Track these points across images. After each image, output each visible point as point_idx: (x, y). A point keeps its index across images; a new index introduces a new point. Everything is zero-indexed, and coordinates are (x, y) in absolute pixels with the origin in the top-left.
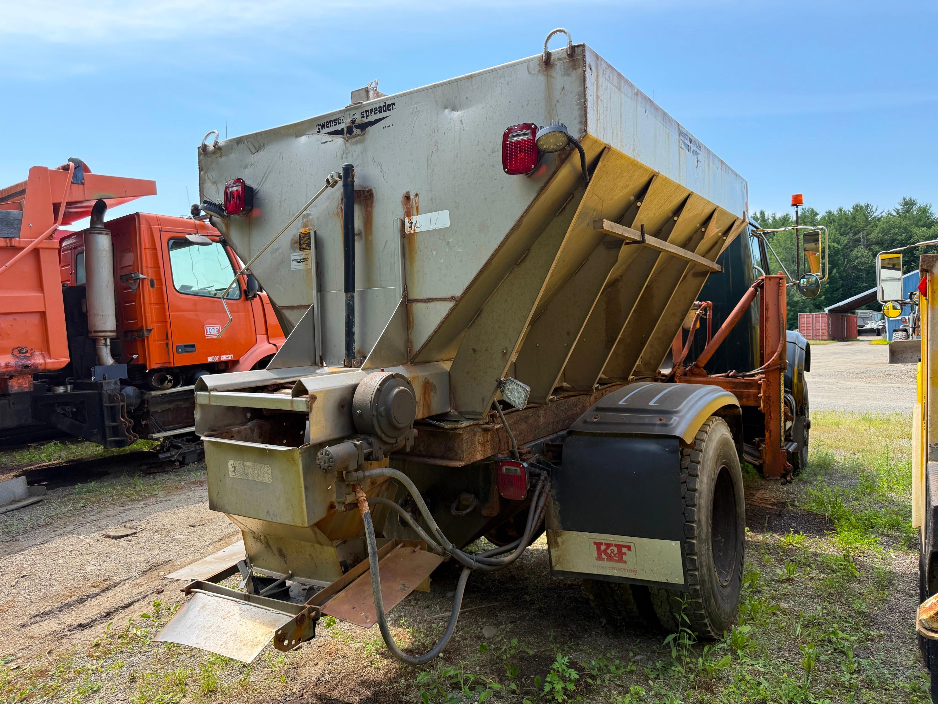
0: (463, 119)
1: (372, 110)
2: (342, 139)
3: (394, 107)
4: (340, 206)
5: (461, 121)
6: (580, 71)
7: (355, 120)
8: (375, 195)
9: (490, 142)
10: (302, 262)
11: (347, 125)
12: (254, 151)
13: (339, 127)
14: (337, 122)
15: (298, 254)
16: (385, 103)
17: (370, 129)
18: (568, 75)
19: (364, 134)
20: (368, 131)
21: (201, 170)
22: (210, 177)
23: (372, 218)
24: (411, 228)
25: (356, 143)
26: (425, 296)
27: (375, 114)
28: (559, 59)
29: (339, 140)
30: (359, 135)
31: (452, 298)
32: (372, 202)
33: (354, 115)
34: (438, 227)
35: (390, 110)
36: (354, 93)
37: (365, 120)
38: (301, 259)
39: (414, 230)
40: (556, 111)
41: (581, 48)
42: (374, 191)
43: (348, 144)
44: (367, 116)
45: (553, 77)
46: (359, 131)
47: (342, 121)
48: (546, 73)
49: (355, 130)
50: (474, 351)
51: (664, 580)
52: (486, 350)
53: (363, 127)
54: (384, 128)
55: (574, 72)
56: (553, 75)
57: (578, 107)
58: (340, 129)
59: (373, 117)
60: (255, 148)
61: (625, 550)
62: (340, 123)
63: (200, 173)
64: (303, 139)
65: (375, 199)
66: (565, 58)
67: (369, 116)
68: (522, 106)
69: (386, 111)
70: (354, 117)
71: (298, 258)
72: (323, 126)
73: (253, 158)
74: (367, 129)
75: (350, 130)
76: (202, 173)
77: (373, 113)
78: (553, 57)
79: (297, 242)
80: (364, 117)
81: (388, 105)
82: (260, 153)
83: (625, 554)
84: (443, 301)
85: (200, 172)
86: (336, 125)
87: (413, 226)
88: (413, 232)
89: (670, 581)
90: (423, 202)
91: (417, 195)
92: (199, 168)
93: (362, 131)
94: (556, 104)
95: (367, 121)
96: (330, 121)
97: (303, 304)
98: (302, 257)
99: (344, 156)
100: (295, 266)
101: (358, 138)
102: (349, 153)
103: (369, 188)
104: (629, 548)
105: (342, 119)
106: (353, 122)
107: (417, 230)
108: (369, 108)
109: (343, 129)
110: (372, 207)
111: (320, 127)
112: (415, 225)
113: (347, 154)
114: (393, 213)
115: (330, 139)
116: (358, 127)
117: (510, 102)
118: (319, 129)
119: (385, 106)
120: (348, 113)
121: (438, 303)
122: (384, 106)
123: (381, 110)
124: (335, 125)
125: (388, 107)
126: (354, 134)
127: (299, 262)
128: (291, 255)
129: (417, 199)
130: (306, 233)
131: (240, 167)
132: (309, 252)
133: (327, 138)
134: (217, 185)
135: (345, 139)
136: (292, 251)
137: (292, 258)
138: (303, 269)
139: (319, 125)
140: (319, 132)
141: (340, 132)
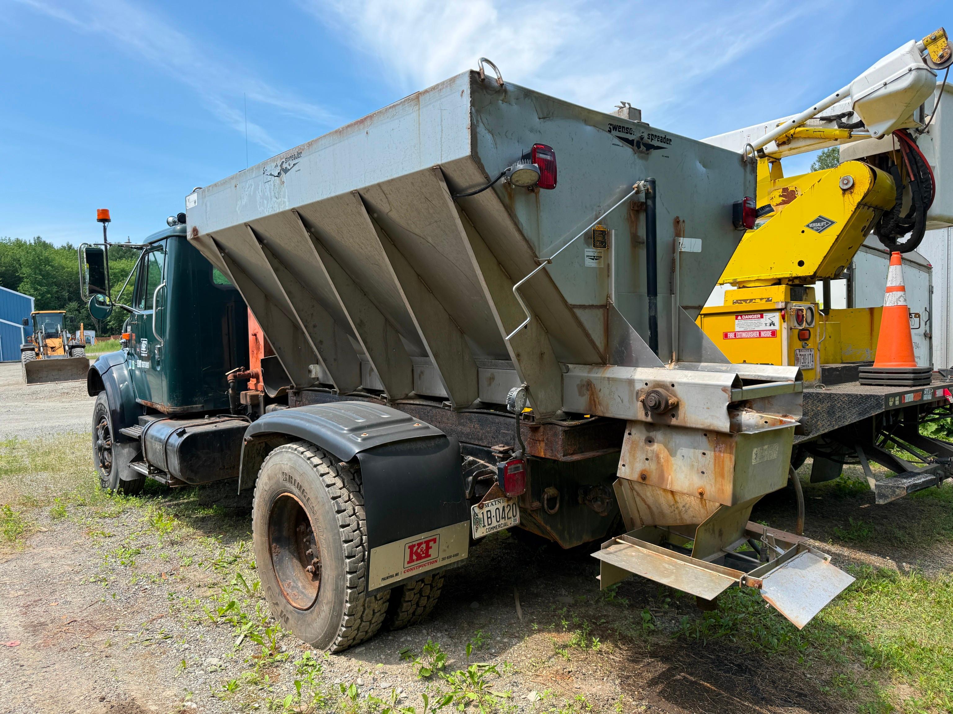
0: (708, 175)
1: (655, 136)
2: (631, 150)
3: (671, 143)
4: (629, 212)
5: (708, 177)
10: (596, 259)
11: (637, 139)
12: (541, 116)
13: (630, 137)
14: (628, 130)
15: (592, 250)
16: (665, 136)
17: (653, 152)
19: (648, 153)
22: (484, 121)
25: (642, 158)
26: (685, 304)
27: (658, 140)
28: (749, 163)
29: (629, 151)
31: (699, 307)
33: (643, 133)
34: (695, 251)
35: (668, 143)
37: (650, 141)
38: (594, 257)
39: (681, 249)
40: (747, 194)
43: (636, 157)
44: (652, 139)
45: (746, 172)
46: (645, 149)
47: (632, 132)
48: (744, 167)
49: (642, 146)
53: (650, 147)
54: (663, 156)
56: (746, 170)
58: (631, 139)
59: (656, 143)
60: (543, 113)
62: (630, 134)
63: (471, 109)
64: (593, 130)
66: (751, 164)
68: (736, 183)
69: (665, 142)
70: (643, 134)
71: (592, 254)
72: (615, 128)
73: (539, 123)
74: (651, 150)
75: (638, 144)
76: (474, 109)
77: (656, 139)
79: (591, 238)
80: (650, 138)
82: (548, 122)
84: (694, 308)
86: (627, 133)
87: (680, 246)
90: (686, 228)
91: (684, 221)
93: (647, 150)
94: (747, 190)
95: (651, 143)
96: (623, 127)
97: (596, 305)
98: (596, 254)
100: (588, 262)
101: (644, 154)
102: (637, 165)
105: (632, 130)
106: (642, 138)
107: (683, 251)
108: (654, 134)
109: (633, 140)
111: (612, 127)
112: (682, 245)
113: (634, 165)
114: (668, 231)
115: (621, 144)
116: (644, 145)
117: (731, 177)
118: (610, 128)
119: (665, 138)
120: (638, 127)
123: (662, 139)
124: (626, 133)
125: (667, 140)
126: (641, 149)
127: (593, 259)
128: (586, 250)
129: (684, 225)
130: (602, 231)
131: (525, 126)
132: (602, 250)
133: (617, 141)
134: (493, 136)
135: (634, 150)
136: (586, 246)
137: (586, 254)
138: (595, 267)
139: (611, 125)
140: (610, 131)
141: (630, 142)
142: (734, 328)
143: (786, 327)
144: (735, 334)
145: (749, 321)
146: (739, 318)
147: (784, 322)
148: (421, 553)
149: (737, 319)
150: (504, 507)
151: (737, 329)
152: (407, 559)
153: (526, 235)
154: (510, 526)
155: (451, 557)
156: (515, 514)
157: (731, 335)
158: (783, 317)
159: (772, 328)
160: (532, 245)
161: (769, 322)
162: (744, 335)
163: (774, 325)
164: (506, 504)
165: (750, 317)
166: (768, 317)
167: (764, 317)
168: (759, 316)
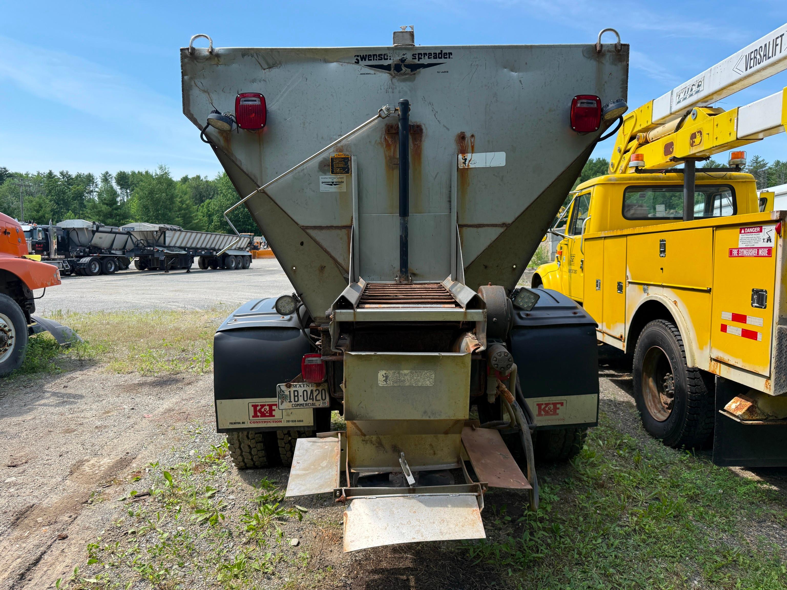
0: (521, 79)
1: (425, 54)
2: (388, 75)
3: (451, 56)
4: (383, 136)
5: (520, 81)
6: (625, 63)
7: (405, 60)
8: (424, 130)
9: (548, 103)
10: (335, 185)
11: (395, 63)
12: (266, 66)
13: (385, 63)
14: (382, 57)
15: (330, 176)
16: (442, 51)
17: (422, 70)
18: (616, 65)
19: (414, 74)
20: (420, 72)
21: (183, 74)
22: (199, 84)
23: (421, 151)
24: (465, 164)
25: (404, 80)
26: (476, 222)
27: (429, 58)
28: (609, 51)
29: (384, 76)
30: (408, 74)
31: (503, 225)
32: (421, 137)
33: (404, 55)
34: (492, 165)
35: (446, 58)
36: (397, 34)
37: (416, 61)
38: (333, 182)
39: (468, 166)
40: (604, 90)
41: (626, 47)
42: (423, 127)
43: (395, 80)
44: (419, 59)
45: (603, 63)
46: (409, 70)
47: (389, 58)
48: (597, 59)
49: (404, 69)
50: (486, 267)
51: (583, 422)
52: (497, 266)
53: (414, 68)
54: (438, 72)
55: (620, 63)
56: (603, 62)
57: (621, 90)
59: (425, 61)
60: (268, 64)
61: (558, 406)
62: (387, 59)
63: (183, 78)
64: (333, 66)
65: (424, 134)
66: (614, 52)
67: (421, 58)
68: (577, 81)
69: (441, 58)
70: (405, 56)
71: (330, 180)
72: (363, 58)
73: (263, 74)
74: (418, 70)
75: (398, 68)
76: (186, 77)
77: (426, 57)
78: (604, 49)
79: (329, 166)
80: (416, 59)
81: (444, 53)
82: (275, 71)
83: (558, 408)
84: (494, 226)
85: (183, 76)
86: (382, 59)
87: (467, 162)
88: (466, 167)
89: (587, 422)
90: (478, 142)
91: (473, 136)
92: (182, 72)
93: (412, 71)
94: (604, 84)
95: (419, 62)
96: (374, 55)
97: (335, 225)
98: (335, 180)
99: (390, 90)
100: (324, 188)
101: (407, 76)
102: (396, 88)
103: (418, 124)
104: (562, 404)
105: (389, 55)
106: (403, 60)
107: (471, 166)
108: (422, 52)
109: (389, 65)
110: (421, 141)
111: (359, 58)
112: (470, 161)
113: (393, 89)
114: (445, 149)
115: (371, 73)
116: (407, 66)
117: (566, 75)
118: (357, 59)
119: (441, 53)
120: (398, 51)
121: (489, 229)
122: (439, 54)
123: (436, 56)
124: (379, 59)
125: (444, 55)
126: (402, 72)
127: (331, 185)
128: (321, 177)
129: (472, 140)
130: (342, 158)
131: (245, 80)
132: (344, 176)
133: (368, 70)
134: (209, 94)
135: (391, 75)
136: (321, 173)
137: (321, 180)
138: (335, 192)
139: (358, 56)
140: (357, 62)
141: (387, 68)
142: (738, 244)
143: (781, 244)
144: (738, 251)
145: (750, 236)
146: (743, 231)
147: (780, 237)
148: (265, 412)
149: (741, 233)
150: (312, 391)
151: (741, 245)
152: (252, 413)
153: (245, 170)
154: (318, 406)
155: (295, 421)
156: (324, 398)
157: (735, 252)
158: (778, 231)
159: (769, 245)
160: (253, 177)
161: (766, 237)
162: (745, 252)
163: (770, 242)
164: (314, 389)
165: (751, 230)
166: (766, 231)
167: (763, 230)
168: (758, 229)
